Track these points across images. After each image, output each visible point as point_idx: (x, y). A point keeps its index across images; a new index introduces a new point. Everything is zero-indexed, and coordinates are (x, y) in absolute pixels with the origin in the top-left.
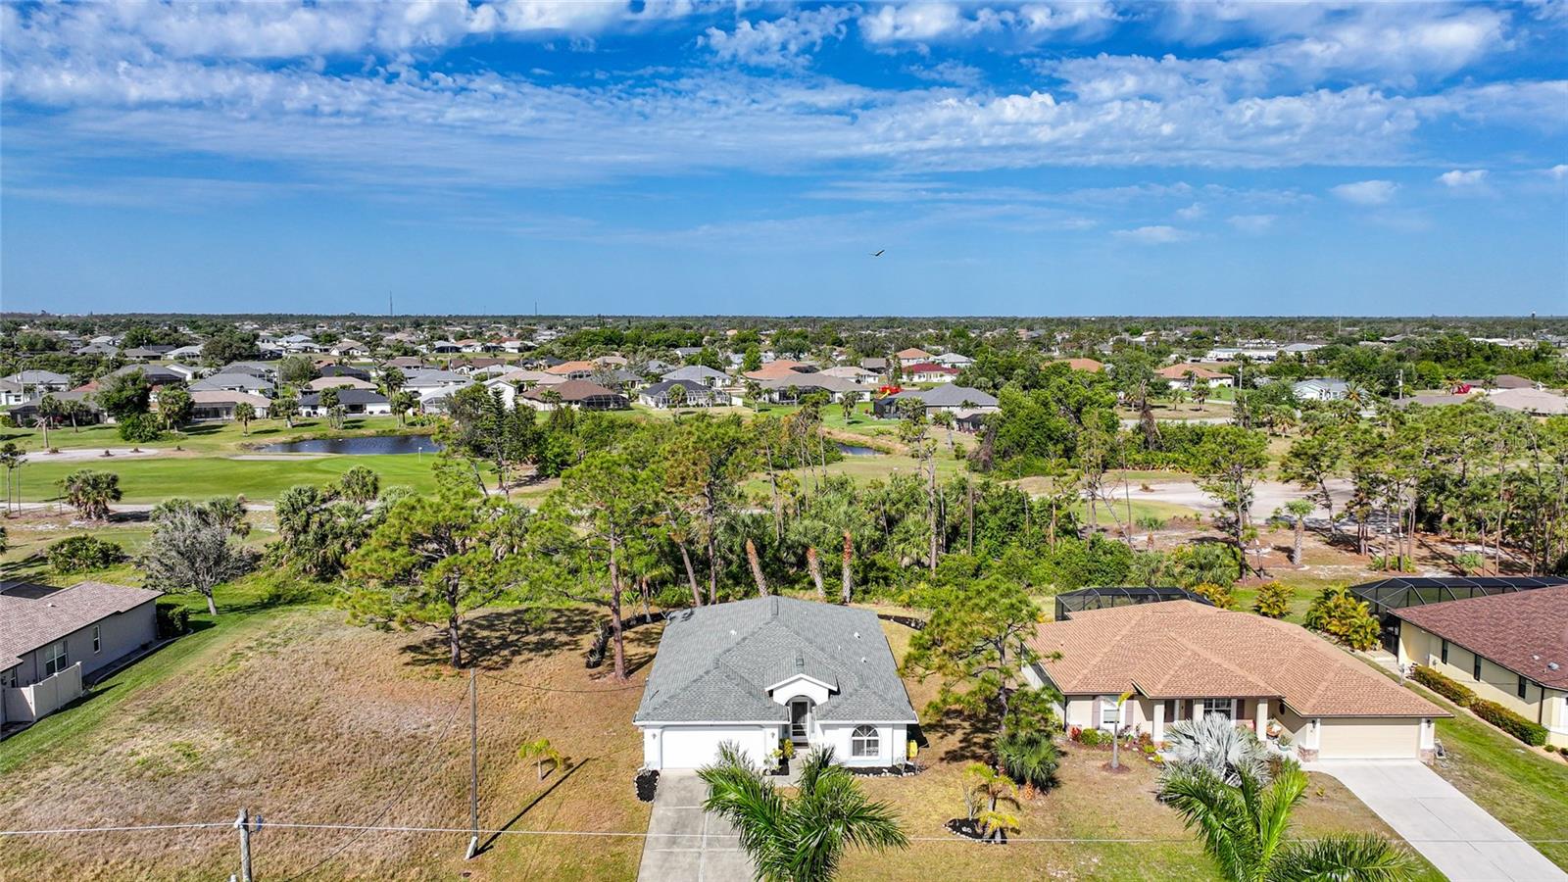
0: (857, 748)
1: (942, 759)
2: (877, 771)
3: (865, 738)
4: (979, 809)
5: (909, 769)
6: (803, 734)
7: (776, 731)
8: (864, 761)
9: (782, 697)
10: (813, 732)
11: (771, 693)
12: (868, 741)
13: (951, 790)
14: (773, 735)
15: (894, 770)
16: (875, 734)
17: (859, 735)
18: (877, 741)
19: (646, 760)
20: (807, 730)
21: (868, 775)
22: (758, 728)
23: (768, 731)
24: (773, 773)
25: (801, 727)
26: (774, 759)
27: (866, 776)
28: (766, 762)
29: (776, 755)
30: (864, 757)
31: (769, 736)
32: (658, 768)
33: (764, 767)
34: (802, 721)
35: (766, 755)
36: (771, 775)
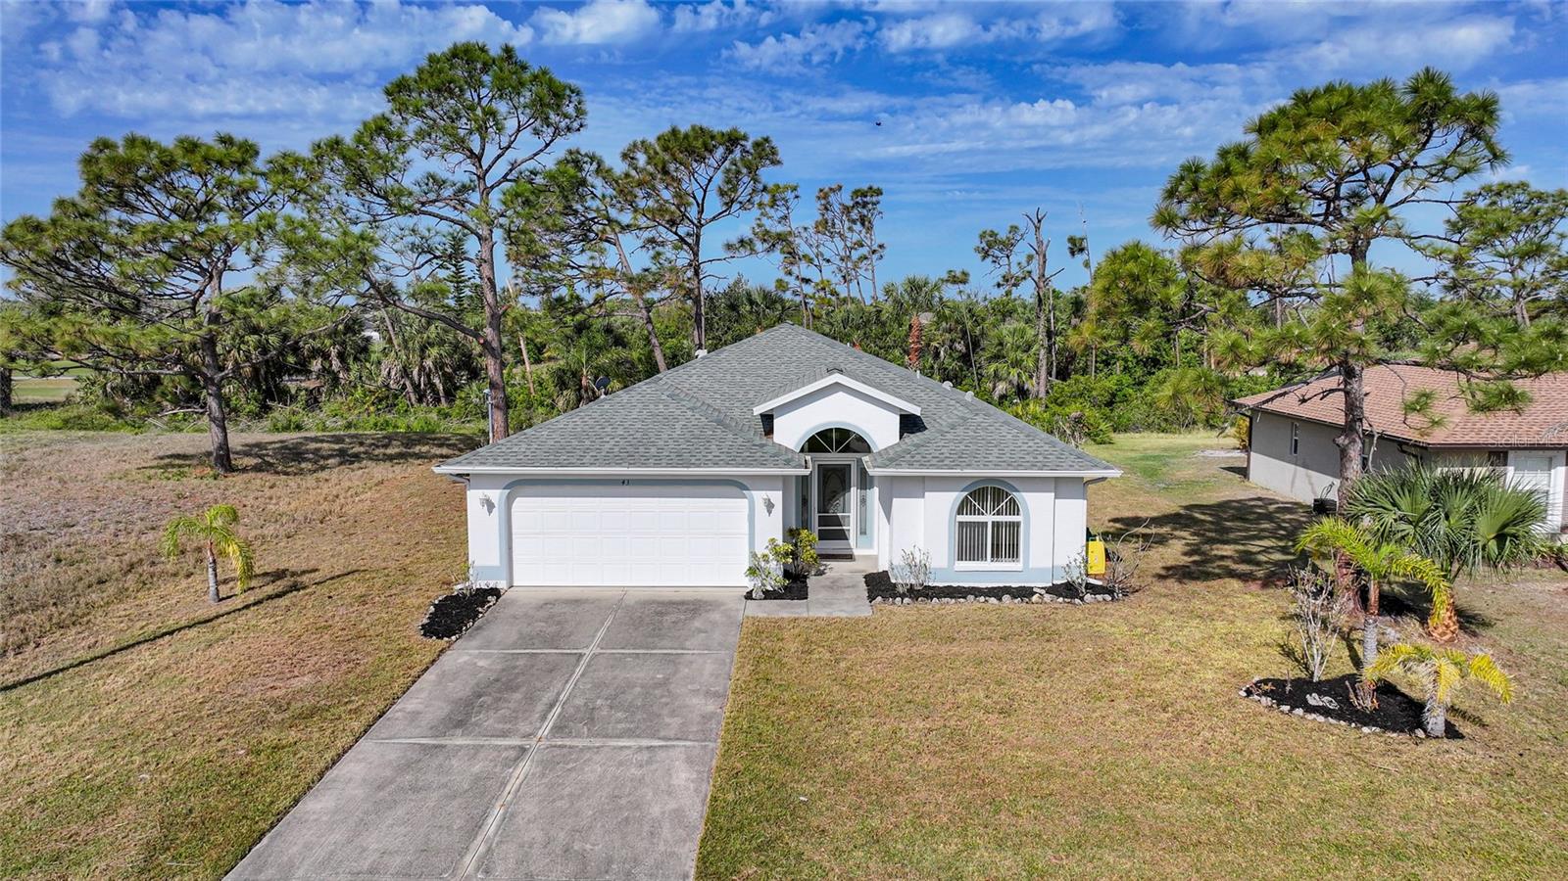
0: (969, 544)
2: (1024, 593)
3: (989, 518)
5: (1095, 589)
6: (842, 536)
7: (776, 497)
8: (986, 572)
9: (791, 431)
11: (768, 420)
12: (996, 525)
14: (770, 506)
15: (1060, 591)
16: (1014, 508)
17: (974, 512)
18: (1015, 525)
19: (471, 565)
20: (852, 528)
21: (1000, 599)
22: (735, 490)
23: (759, 496)
24: (769, 595)
25: (837, 521)
26: (773, 564)
27: (993, 600)
28: (753, 571)
29: (777, 554)
30: (988, 565)
31: (760, 507)
32: (502, 585)
33: (748, 583)
34: (840, 508)
35: (754, 555)
36: (765, 598)
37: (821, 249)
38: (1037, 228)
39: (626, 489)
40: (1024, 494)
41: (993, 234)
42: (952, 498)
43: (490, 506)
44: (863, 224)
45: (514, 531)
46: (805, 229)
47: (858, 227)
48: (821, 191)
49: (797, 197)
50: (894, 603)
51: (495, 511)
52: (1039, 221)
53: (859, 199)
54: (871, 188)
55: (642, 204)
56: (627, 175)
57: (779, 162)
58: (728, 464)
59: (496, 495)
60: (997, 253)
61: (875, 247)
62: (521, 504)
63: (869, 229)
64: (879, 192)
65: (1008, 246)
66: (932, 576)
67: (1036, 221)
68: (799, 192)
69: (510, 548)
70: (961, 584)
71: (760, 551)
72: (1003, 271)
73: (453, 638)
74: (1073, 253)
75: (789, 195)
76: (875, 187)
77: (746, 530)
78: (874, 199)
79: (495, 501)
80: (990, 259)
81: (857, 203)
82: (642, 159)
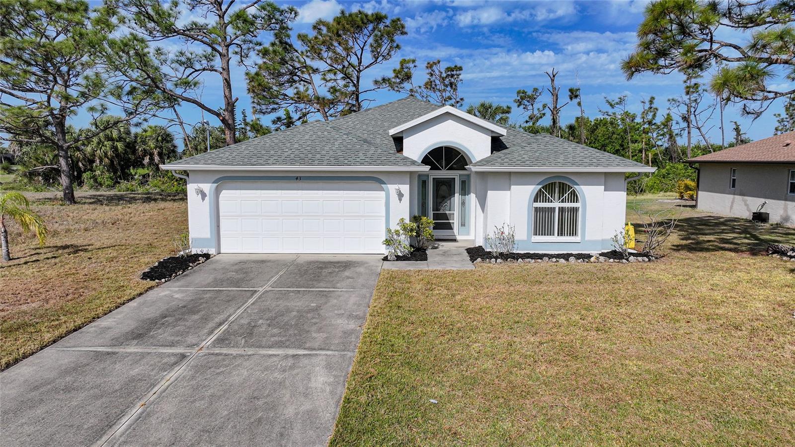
0: (542, 222)
2: (580, 256)
3: (557, 205)
6: (449, 227)
7: (405, 189)
8: (552, 243)
9: (417, 150)
10: (463, 225)
11: (398, 141)
12: (562, 210)
14: (400, 195)
15: (616, 257)
16: (574, 197)
17: (545, 200)
18: (575, 208)
20: (455, 222)
21: (567, 260)
22: (377, 185)
23: (392, 188)
24: (399, 258)
25: (445, 217)
26: (402, 237)
27: (562, 261)
28: (388, 242)
29: (405, 229)
30: (555, 238)
31: (394, 197)
32: (212, 251)
33: (384, 250)
34: (448, 208)
35: (389, 231)
36: (397, 260)
37: (429, 98)
38: (553, 80)
39: (300, 184)
40: (582, 187)
41: (524, 92)
42: (530, 190)
43: (204, 196)
44: (451, 87)
45: (221, 214)
46: (420, 87)
47: (449, 88)
48: (428, 63)
49: (415, 66)
50: (490, 262)
51: (207, 199)
52: (554, 76)
53: (449, 73)
54: (456, 66)
55: (325, 55)
56: (316, 38)
57: (406, 33)
58: (370, 164)
59: (207, 187)
60: (526, 103)
61: (458, 100)
62: (225, 194)
63: (455, 90)
64: (460, 69)
65: (532, 99)
66: (515, 246)
67: (552, 76)
68: (417, 63)
69: (218, 226)
70: (536, 252)
71: (394, 227)
72: (529, 113)
73: (163, 280)
74: (571, 99)
75: (411, 65)
76: (458, 66)
77: (384, 214)
78: (458, 72)
79: (207, 191)
80: (522, 107)
81: (448, 75)
82: (324, 30)
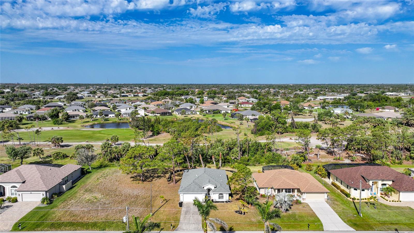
0: (220, 198)
1: (235, 200)
2: (223, 202)
3: (221, 196)
4: (241, 209)
5: (229, 201)
6: (210, 195)
8: (221, 200)
9: (206, 188)
10: (212, 195)
11: (204, 187)
13: (236, 205)
14: (204, 195)
15: (226, 202)
16: (223, 195)
19: (181, 199)
21: (221, 203)
32: (183, 201)
43: (182, 195)
58: (201, 192)
66: (217, 200)
73: (182, 207)
